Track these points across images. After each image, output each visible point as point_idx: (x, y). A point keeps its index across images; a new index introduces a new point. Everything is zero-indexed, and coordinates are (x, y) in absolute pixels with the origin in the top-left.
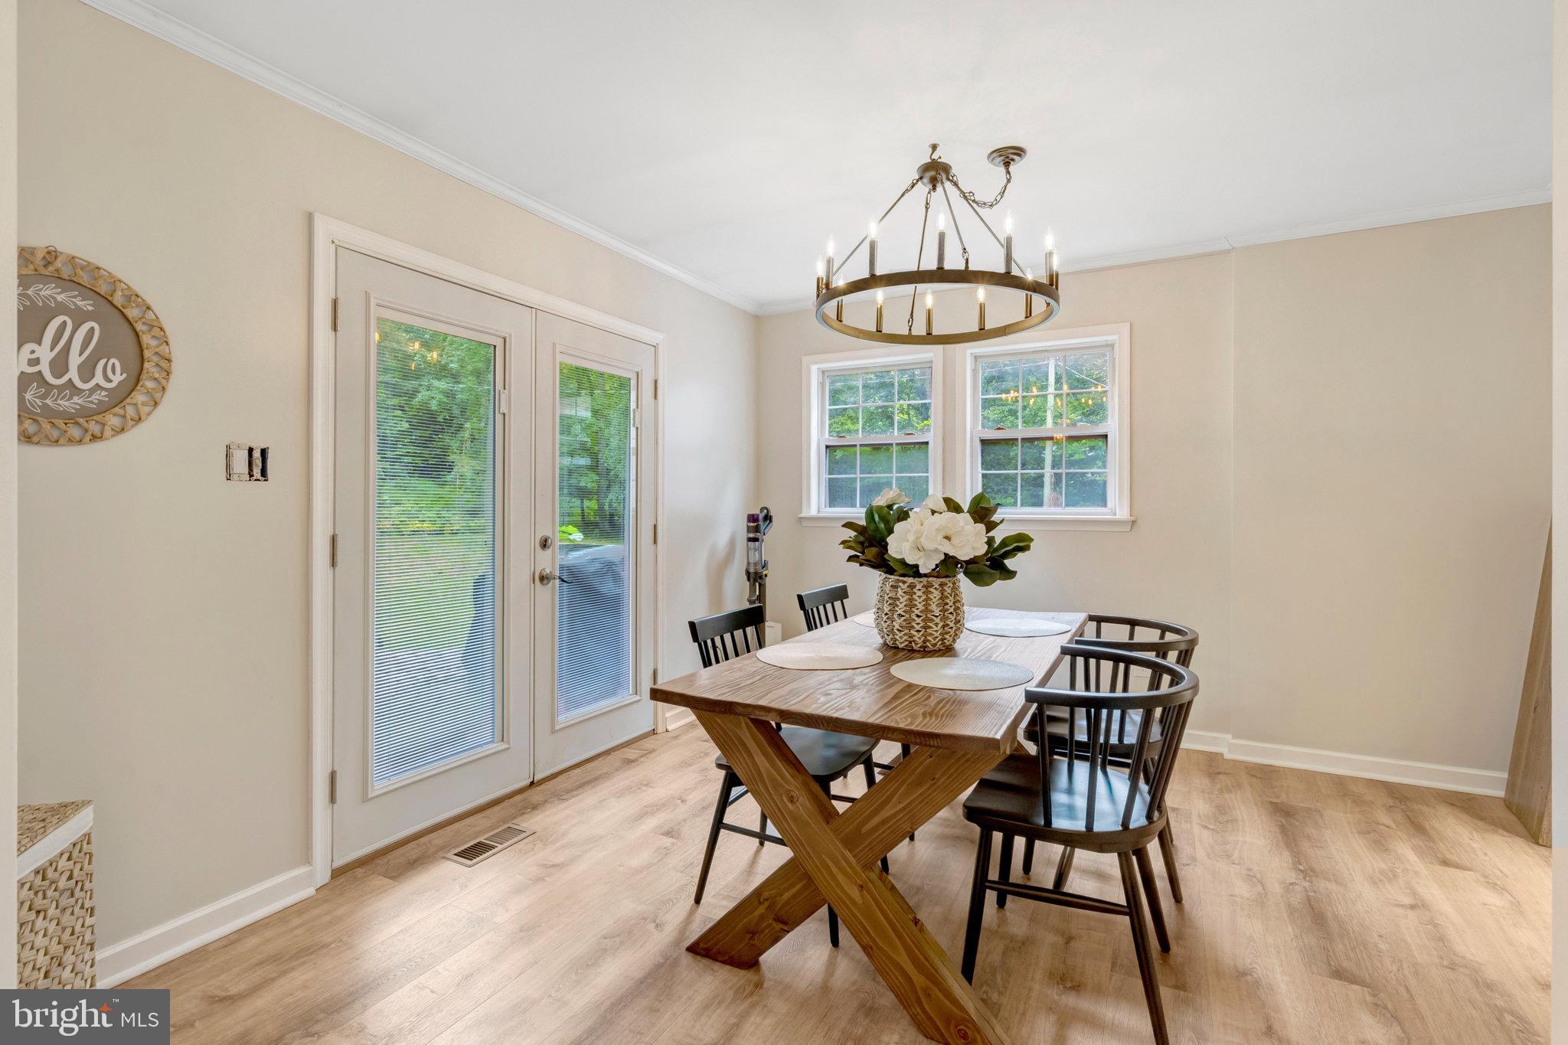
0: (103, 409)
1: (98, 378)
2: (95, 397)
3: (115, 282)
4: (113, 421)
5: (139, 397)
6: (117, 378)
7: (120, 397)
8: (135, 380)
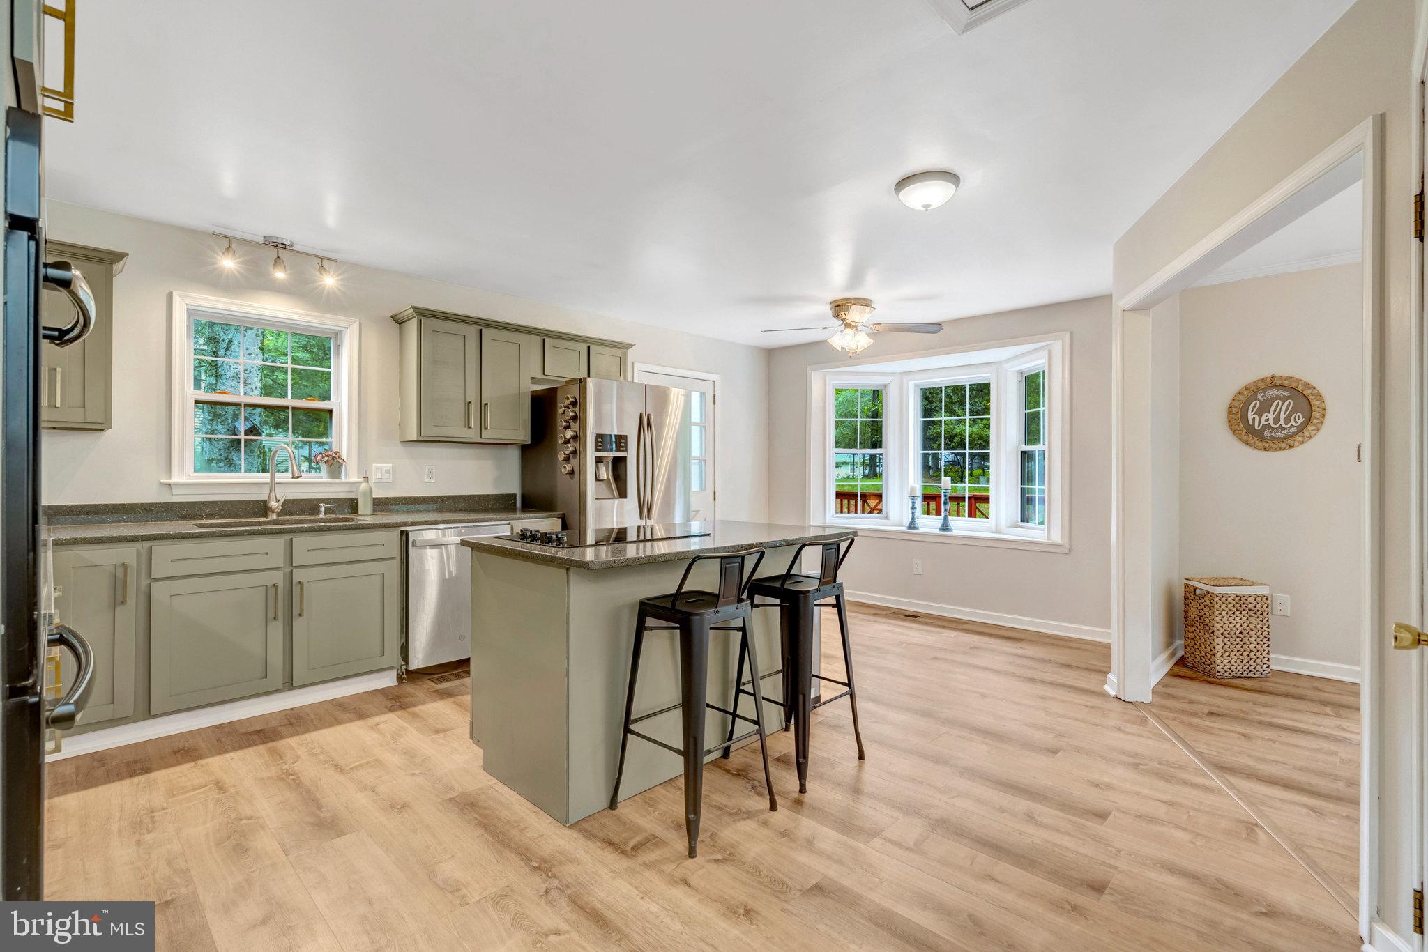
0: (1294, 435)
1: (1292, 422)
2: (1291, 430)
3: (1298, 380)
4: (1299, 439)
5: (1311, 427)
6: (1300, 421)
7: (1301, 429)
8: (1308, 421)
